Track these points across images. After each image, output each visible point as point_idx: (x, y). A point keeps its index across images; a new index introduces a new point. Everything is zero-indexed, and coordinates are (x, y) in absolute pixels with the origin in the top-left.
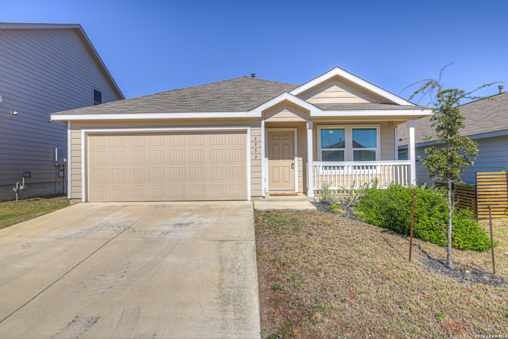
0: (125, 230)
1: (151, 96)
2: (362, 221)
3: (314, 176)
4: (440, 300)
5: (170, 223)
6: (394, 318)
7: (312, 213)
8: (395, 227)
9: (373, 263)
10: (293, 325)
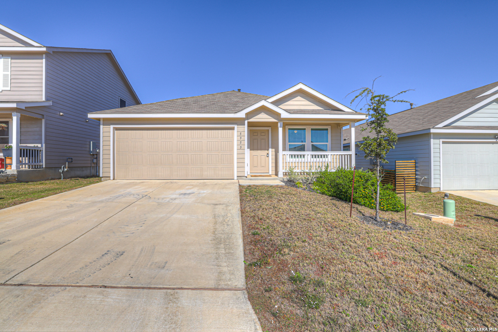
0: (143, 197)
1: (163, 102)
2: (318, 193)
3: (283, 163)
4: (370, 239)
5: (177, 193)
6: (339, 251)
7: (281, 187)
8: (341, 196)
9: (325, 218)
10: (268, 256)
